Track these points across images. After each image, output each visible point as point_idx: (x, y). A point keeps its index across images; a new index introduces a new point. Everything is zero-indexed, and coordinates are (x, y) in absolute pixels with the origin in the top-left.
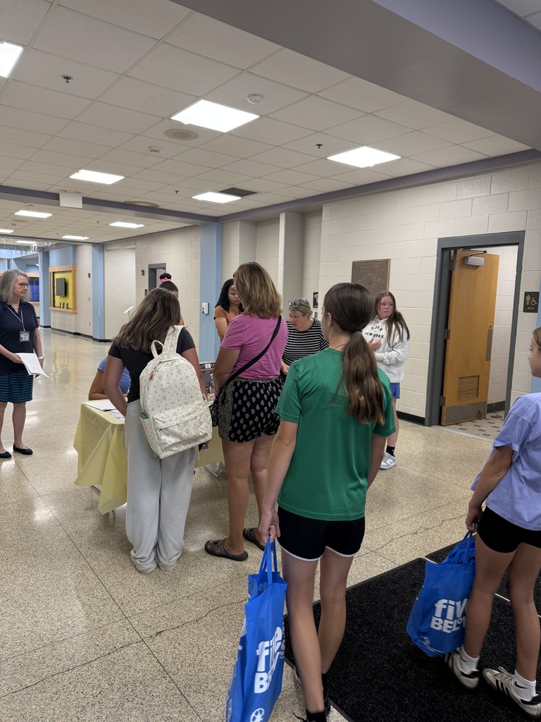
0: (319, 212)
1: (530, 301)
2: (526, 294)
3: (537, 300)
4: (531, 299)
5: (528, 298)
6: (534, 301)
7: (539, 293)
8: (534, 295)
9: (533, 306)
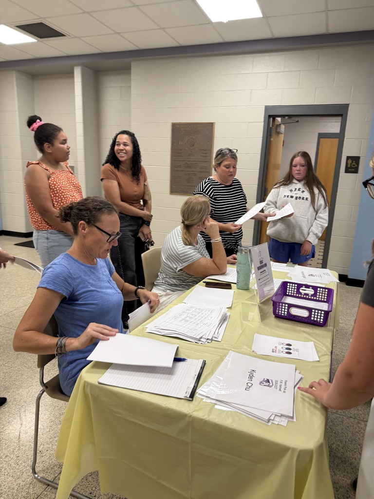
0: (126, 70)
1: (351, 164)
2: (348, 158)
3: (358, 163)
4: (352, 162)
5: (350, 161)
6: (354, 164)
7: (359, 157)
8: (356, 160)
9: (353, 168)
